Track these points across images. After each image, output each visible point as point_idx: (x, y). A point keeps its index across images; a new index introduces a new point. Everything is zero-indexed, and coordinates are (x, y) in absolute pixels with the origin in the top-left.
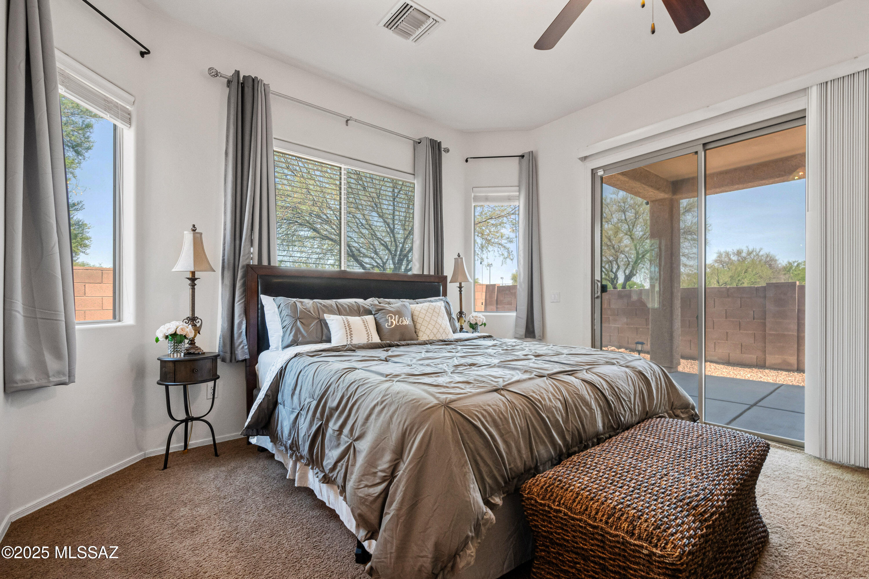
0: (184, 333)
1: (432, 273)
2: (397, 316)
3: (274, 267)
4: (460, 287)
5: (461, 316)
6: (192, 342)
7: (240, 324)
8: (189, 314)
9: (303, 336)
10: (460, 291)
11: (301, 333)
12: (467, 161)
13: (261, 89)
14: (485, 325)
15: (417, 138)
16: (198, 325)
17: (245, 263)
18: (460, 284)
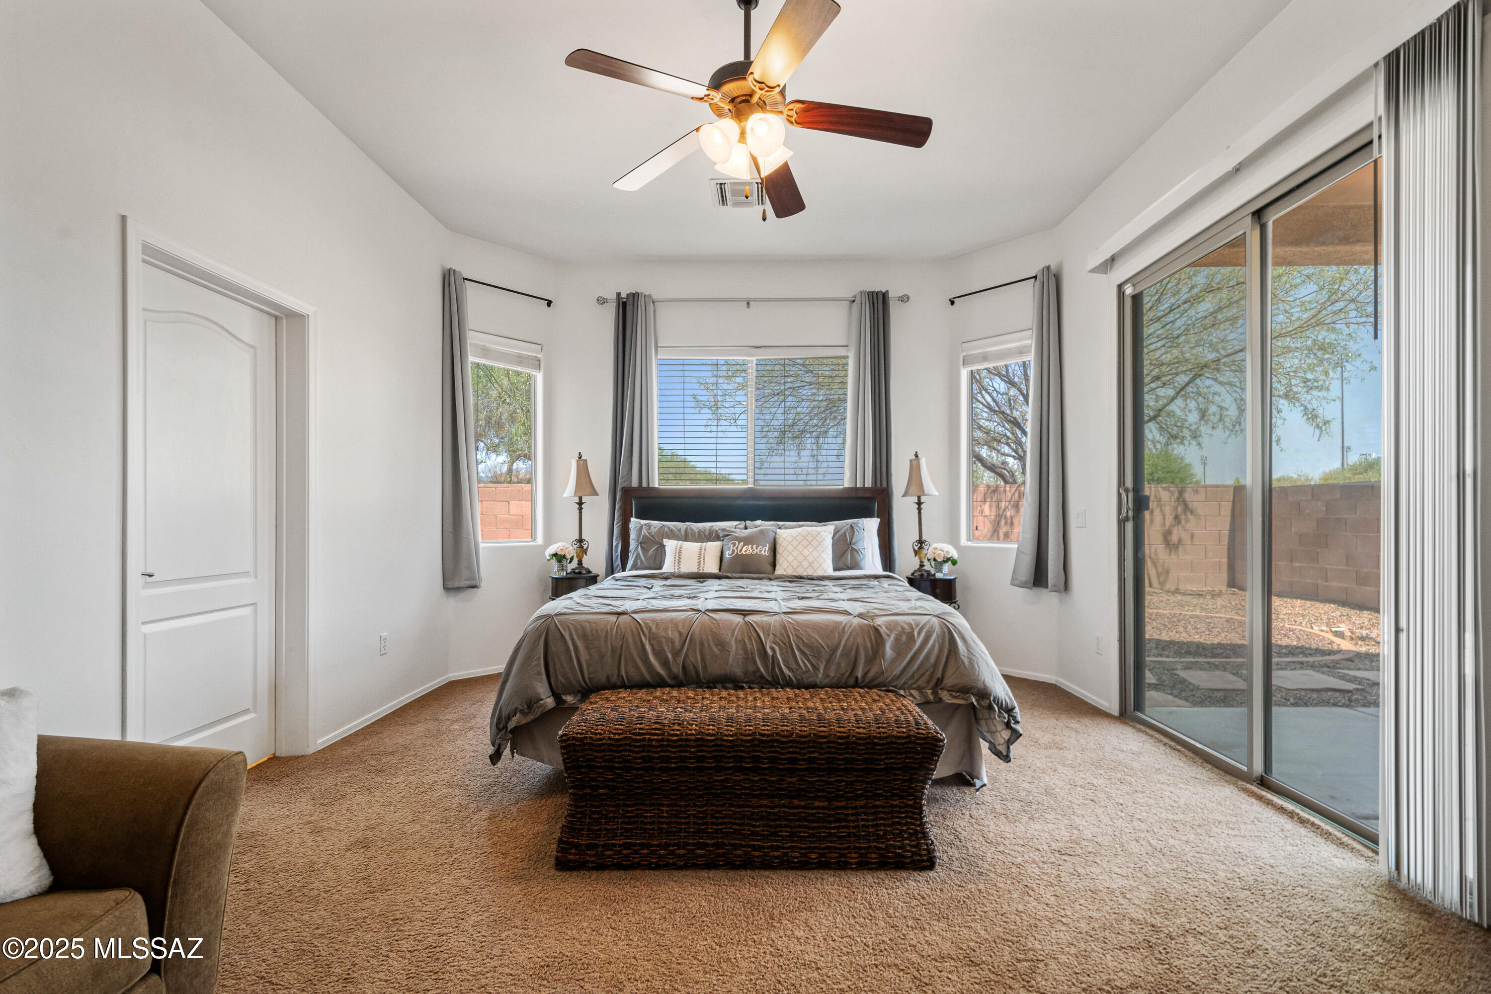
0: (563, 553)
1: (869, 484)
2: (742, 543)
3: (654, 489)
4: (919, 503)
5: (921, 548)
6: (580, 563)
7: (617, 546)
8: (577, 537)
9: (642, 562)
10: (919, 509)
11: (640, 558)
12: (952, 303)
13: (642, 301)
14: (954, 563)
15: (849, 295)
16: (585, 547)
17: (624, 485)
18: (919, 498)
